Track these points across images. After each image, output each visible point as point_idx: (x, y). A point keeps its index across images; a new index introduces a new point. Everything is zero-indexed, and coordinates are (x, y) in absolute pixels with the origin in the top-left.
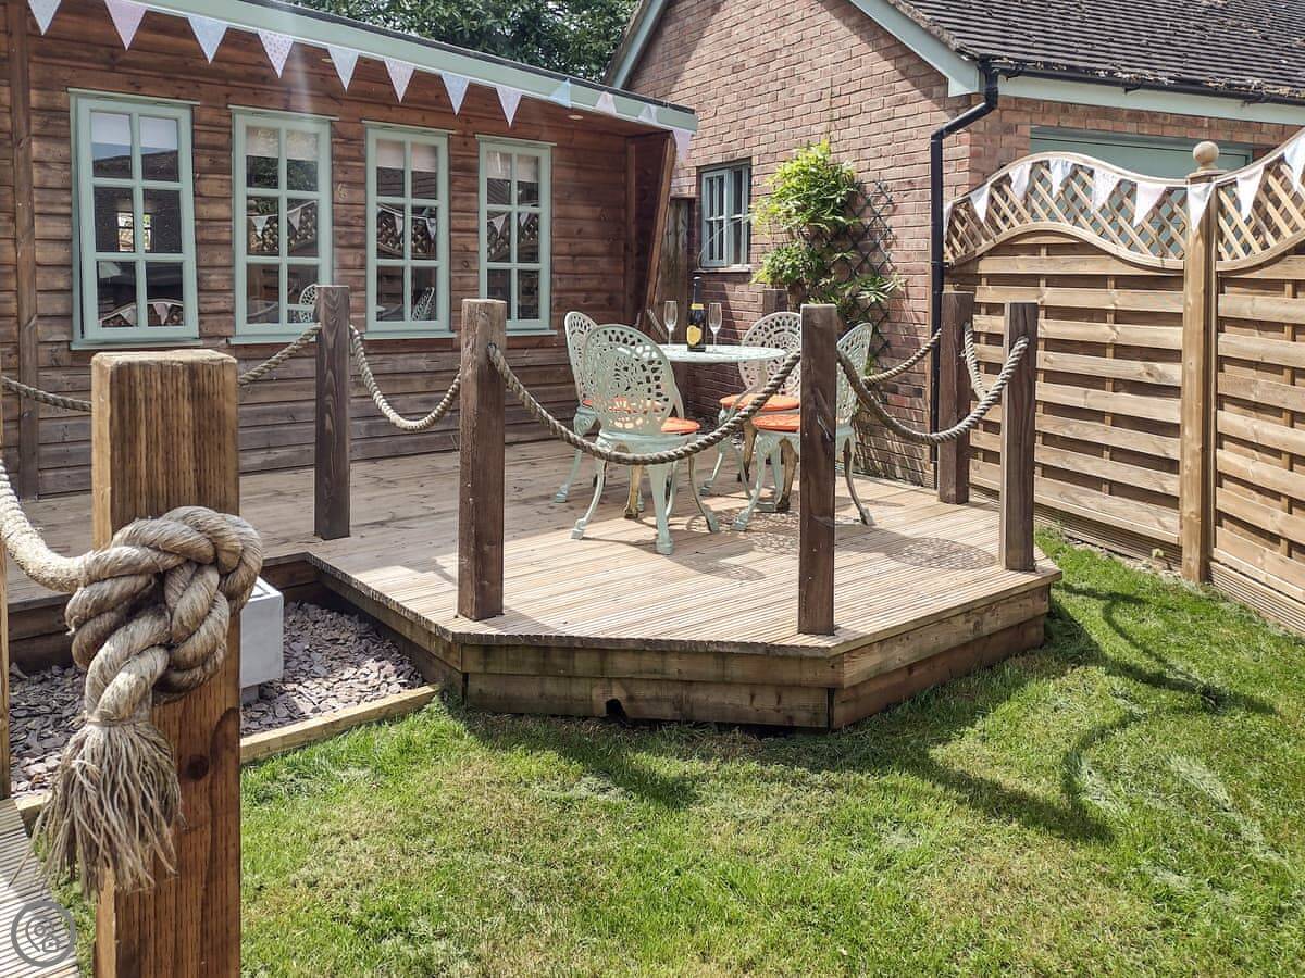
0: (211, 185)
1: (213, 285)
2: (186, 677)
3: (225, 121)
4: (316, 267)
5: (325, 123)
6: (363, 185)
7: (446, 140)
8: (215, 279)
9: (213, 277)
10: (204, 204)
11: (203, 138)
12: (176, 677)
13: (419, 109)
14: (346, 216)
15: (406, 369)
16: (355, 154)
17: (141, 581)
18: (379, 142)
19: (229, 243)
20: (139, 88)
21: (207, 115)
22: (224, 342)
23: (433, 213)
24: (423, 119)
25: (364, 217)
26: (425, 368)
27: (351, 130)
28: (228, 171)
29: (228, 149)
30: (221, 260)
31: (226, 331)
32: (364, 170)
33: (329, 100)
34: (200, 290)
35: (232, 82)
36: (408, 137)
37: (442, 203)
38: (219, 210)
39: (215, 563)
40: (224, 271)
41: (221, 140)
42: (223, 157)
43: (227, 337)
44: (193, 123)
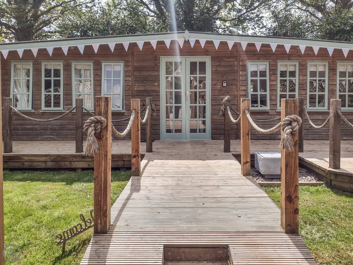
0: (273, 78)
1: (273, 99)
2: (294, 133)
3: (276, 64)
4: (295, 95)
5: (297, 62)
6: (306, 75)
7: (328, 63)
8: (273, 98)
9: (273, 97)
10: (271, 82)
11: (271, 68)
12: (293, 132)
13: (320, 56)
14: (302, 83)
15: (316, 119)
16: (304, 68)
17: (289, 122)
18: (310, 65)
19: (276, 90)
20: (259, 59)
21: (272, 63)
22: (275, 111)
23: (324, 81)
24: (322, 58)
25: (306, 83)
26: (321, 119)
27: (304, 63)
28: (276, 74)
29: (276, 70)
30: (274, 94)
31: (275, 108)
32: (307, 72)
33: (299, 57)
34: (270, 100)
35: (277, 55)
36: (318, 63)
37: (326, 78)
38: (274, 83)
39: (297, 121)
40: (275, 96)
41: (275, 68)
42: (275, 71)
43: (275, 110)
44: (269, 65)
